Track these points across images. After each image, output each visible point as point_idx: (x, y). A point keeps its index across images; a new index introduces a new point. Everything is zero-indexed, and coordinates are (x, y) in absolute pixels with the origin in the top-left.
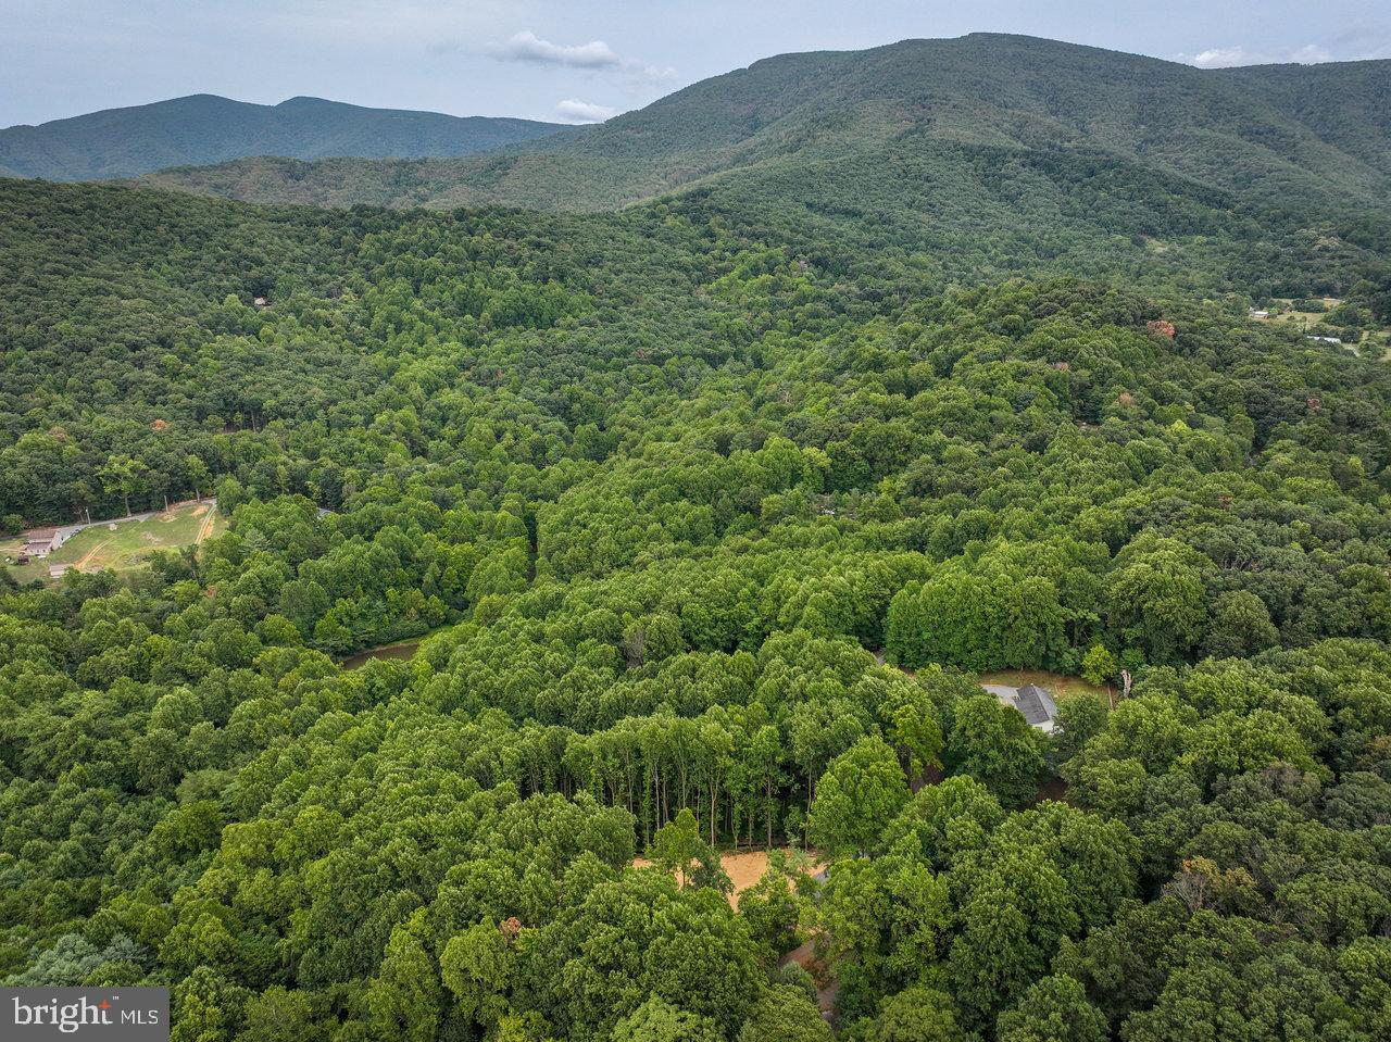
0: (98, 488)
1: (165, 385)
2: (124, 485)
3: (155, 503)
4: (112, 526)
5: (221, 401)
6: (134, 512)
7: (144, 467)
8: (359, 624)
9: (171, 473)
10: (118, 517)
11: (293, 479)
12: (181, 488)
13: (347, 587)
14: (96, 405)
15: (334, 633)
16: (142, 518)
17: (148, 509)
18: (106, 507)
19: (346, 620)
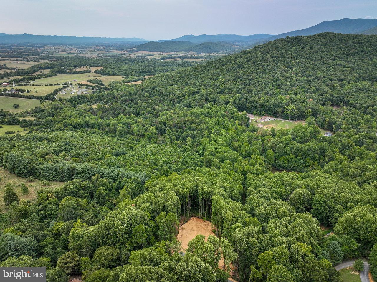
0: (283, 112)
1: (328, 91)
2: (288, 112)
3: (294, 119)
4: (283, 121)
5: (339, 99)
6: (291, 120)
7: (295, 109)
8: (293, 163)
9: (301, 112)
10: (287, 119)
11: (330, 123)
12: (301, 117)
13: (298, 153)
14: (306, 93)
15: (283, 161)
16: (290, 121)
17: (293, 120)
18: (285, 116)
19: (290, 160)
